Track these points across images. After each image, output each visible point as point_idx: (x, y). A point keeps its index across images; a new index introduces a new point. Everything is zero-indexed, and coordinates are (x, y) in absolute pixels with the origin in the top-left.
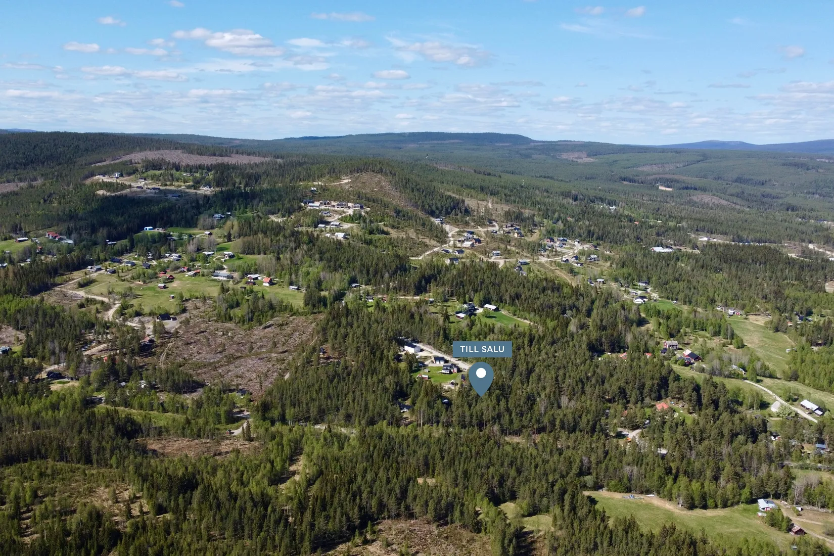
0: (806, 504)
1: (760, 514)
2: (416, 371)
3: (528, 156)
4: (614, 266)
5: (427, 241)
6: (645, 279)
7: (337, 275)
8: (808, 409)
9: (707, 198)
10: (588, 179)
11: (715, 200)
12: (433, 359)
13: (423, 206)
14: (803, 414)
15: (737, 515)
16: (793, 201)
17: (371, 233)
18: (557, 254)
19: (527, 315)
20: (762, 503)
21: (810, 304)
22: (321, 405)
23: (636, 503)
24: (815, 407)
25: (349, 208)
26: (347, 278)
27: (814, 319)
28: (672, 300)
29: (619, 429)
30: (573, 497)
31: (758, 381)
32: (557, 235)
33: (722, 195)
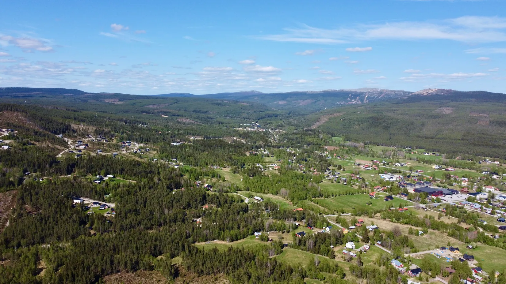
0: (270, 231)
1: (257, 237)
2: (85, 211)
3: (86, 101)
4: (159, 152)
5: (59, 147)
6: (174, 157)
7: (15, 169)
8: (257, 200)
9: (184, 120)
10: (124, 112)
11: (188, 120)
12: (92, 204)
13: (49, 129)
14: (256, 201)
15: (249, 240)
16: (221, 120)
17: (24, 144)
18: (129, 149)
19: (131, 178)
20: (256, 234)
21: (243, 161)
22: (41, 235)
23: (211, 244)
24: (260, 198)
25: (4, 131)
26: (21, 170)
27: (246, 167)
28: (190, 165)
29: (193, 219)
30: (189, 246)
31: (237, 193)
32: (125, 140)
33: (191, 118)
